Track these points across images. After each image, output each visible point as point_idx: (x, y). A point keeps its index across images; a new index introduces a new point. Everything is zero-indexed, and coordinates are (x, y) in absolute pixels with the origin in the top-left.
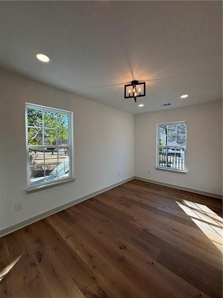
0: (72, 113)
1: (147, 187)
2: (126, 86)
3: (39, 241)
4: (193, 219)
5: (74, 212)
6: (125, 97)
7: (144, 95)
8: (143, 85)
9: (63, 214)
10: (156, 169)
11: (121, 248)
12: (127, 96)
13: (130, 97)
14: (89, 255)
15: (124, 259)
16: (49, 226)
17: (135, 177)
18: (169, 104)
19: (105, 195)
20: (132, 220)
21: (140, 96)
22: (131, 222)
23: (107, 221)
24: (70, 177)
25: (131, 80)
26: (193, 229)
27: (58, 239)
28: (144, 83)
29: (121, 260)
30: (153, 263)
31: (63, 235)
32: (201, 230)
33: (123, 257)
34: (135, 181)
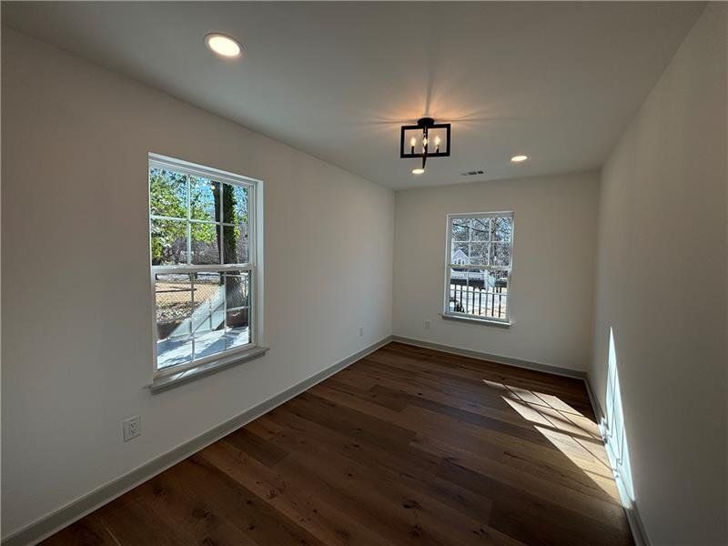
0: (261, 183)
1: (426, 359)
2: (404, 128)
3: (200, 513)
4: (537, 428)
5: (271, 432)
6: (403, 156)
7: (447, 154)
8: (445, 129)
9: (243, 438)
10: (444, 318)
11: (406, 507)
12: (405, 153)
13: (413, 156)
14: (338, 532)
15: (420, 529)
16: (214, 472)
17: (393, 337)
18: (482, 172)
19: (333, 383)
20: (414, 440)
21: (438, 154)
22: (412, 444)
23: (357, 446)
24: (253, 344)
25: (420, 116)
26: (543, 448)
27: (249, 502)
28: (448, 126)
29: (415, 534)
30: (482, 531)
31: (261, 492)
32: (558, 450)
33: (417, 527)
34: (394, 347)
